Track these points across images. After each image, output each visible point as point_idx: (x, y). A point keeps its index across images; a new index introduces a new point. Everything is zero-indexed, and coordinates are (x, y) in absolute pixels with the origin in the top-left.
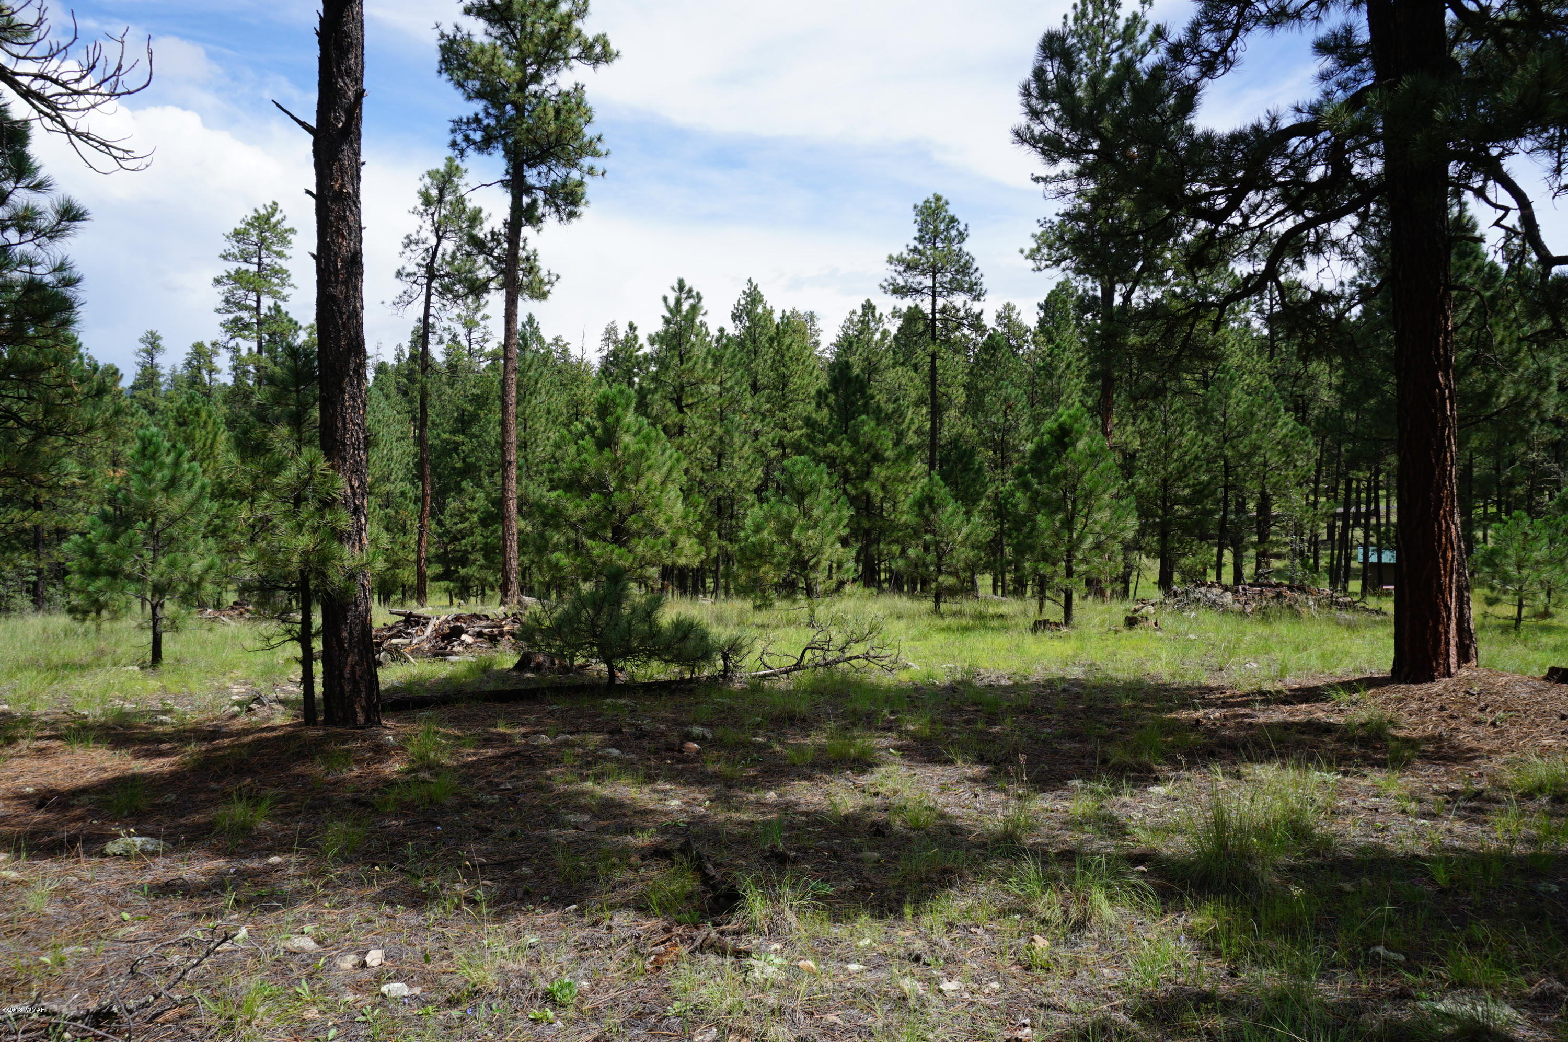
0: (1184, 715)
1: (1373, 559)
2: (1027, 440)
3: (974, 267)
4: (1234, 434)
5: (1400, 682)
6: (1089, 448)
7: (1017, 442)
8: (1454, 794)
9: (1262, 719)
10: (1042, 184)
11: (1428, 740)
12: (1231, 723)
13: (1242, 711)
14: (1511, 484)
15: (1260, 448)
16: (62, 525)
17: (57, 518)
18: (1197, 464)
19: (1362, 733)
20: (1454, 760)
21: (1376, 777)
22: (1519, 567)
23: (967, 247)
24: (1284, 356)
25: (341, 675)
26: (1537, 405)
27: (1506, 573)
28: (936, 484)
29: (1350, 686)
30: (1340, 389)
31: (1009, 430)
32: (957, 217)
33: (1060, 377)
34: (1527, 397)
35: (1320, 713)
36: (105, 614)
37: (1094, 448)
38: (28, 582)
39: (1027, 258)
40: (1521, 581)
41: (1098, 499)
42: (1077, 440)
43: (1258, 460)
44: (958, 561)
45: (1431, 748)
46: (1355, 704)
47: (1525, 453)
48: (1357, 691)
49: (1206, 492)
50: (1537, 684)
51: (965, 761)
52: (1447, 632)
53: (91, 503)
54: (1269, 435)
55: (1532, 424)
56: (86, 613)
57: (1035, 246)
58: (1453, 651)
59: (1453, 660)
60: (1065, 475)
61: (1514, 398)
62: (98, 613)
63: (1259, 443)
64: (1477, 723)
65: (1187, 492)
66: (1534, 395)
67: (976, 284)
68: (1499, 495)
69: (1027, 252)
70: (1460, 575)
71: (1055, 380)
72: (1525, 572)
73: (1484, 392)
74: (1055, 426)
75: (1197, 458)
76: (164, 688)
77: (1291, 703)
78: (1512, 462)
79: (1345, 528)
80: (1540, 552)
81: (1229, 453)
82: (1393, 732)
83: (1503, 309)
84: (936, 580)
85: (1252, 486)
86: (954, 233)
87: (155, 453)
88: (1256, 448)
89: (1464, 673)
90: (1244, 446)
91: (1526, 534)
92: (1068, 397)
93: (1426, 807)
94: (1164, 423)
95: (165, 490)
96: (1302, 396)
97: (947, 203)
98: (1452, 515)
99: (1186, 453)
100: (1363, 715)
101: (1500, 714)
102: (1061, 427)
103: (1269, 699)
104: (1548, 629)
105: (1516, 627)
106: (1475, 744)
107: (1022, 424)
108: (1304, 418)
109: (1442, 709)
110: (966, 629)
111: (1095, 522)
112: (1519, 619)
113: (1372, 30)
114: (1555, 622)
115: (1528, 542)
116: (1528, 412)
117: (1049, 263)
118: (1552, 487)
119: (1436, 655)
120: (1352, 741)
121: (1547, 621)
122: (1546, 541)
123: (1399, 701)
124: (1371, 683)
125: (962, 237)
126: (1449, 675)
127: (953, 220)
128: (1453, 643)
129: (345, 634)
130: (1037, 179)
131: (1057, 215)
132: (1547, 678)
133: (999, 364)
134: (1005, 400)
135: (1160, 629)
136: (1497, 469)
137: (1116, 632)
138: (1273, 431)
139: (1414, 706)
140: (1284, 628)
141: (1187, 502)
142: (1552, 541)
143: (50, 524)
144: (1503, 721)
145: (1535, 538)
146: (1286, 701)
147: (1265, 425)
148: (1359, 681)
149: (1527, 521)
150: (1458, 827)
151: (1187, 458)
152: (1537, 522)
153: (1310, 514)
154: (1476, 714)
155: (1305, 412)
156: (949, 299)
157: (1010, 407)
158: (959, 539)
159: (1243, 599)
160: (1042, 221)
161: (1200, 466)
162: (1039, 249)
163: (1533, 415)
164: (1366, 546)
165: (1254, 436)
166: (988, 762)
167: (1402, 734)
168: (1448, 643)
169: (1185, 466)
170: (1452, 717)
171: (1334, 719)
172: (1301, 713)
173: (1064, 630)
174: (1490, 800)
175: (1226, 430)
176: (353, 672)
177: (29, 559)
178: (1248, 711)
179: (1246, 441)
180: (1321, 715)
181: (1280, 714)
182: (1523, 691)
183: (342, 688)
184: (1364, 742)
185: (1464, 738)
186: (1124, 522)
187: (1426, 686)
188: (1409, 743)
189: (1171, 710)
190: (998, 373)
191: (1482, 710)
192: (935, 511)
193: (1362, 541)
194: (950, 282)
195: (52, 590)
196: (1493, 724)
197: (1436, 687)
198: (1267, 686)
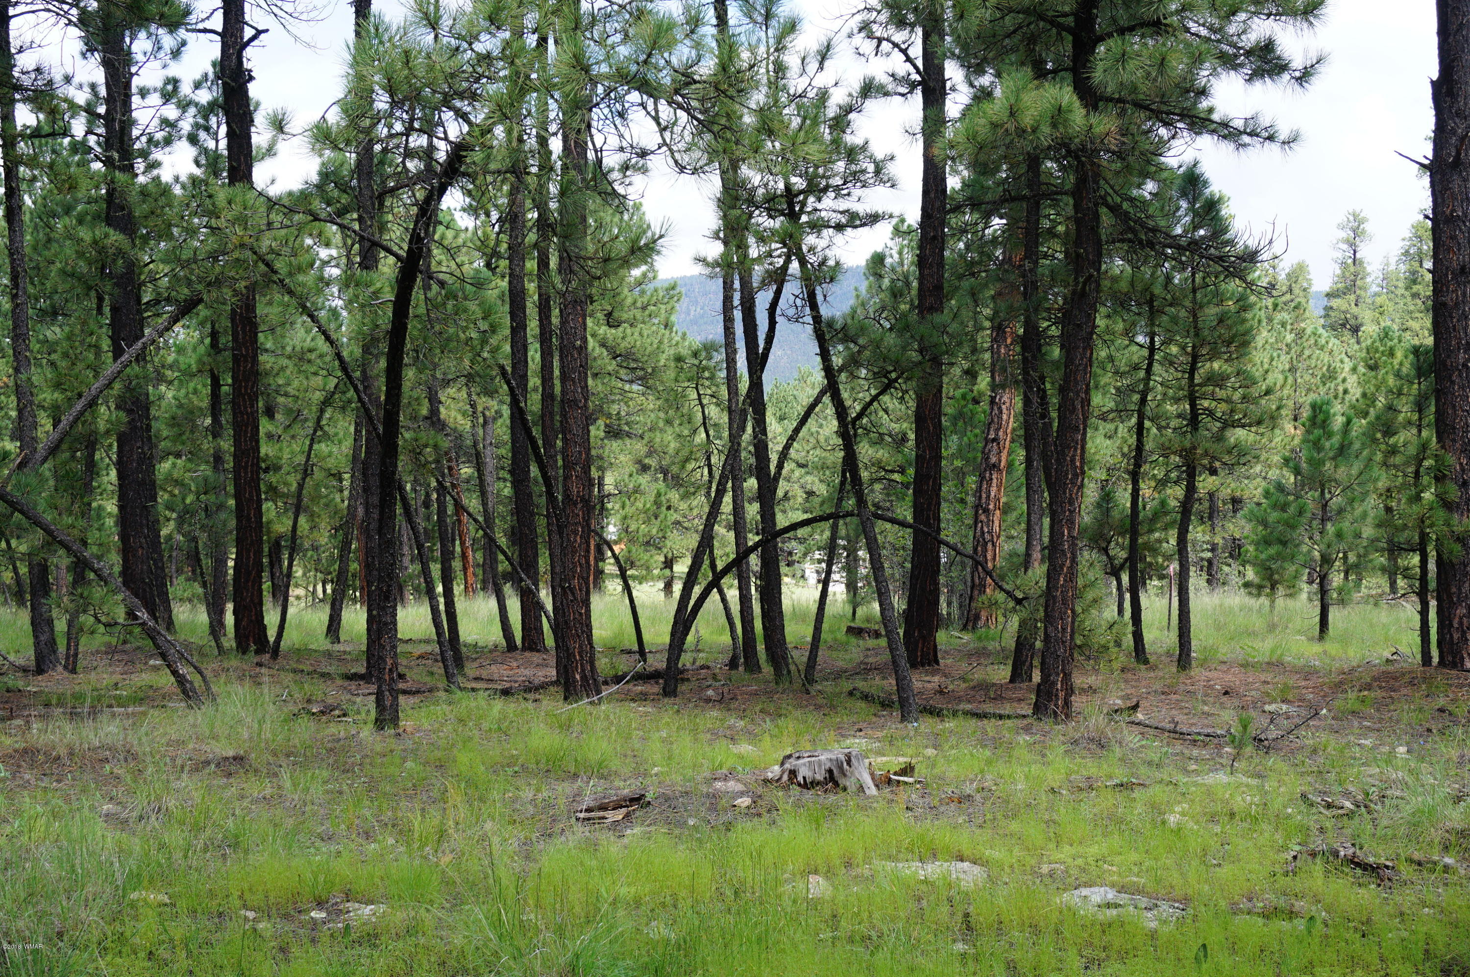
16: (1238, 494)
17: (1233, 485)
25: (1451, 625)
36: (1281, 590)
38: (1202, 559)
53: (1270, 466)
56: (1260, 587)
62: (1273, 588)
76: (1325, 652)
87: (1324, 421)
95: (1334, 458)
129: (1454, 590)
143: (1225, 493)
176: (1461, 623)
177: (1204, 532)
183: (1451, 636)
195: (1226, 569)
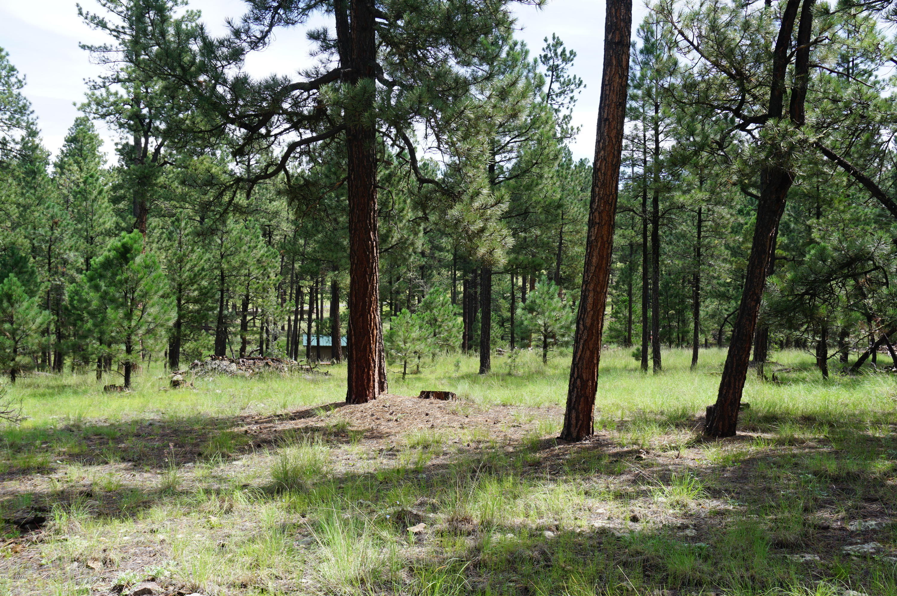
0: (236, 430)
1: (314, 343)
2: (70, 250)
3: (31, 109)
4: (228, 252)
5: (350, 403)
6: (144, 261)
7: (62, 251)
8: (381, 450)
9: (280, 428)
10: (87, 52)
11: (367, 431)
12: (265, 431)
13: (269, 425)
14: (398, 292)
15: (246, 263)
18: (204, 273)
19: (334, 430)
20: (381, 438)
21: (345, 447)
22: (405, 343)
23: (24, 92)
24: (257, 196)
26: (412, 244)
27: (398, 345)
28: (14, 284)
29: (326, 408)
30: (294, 222)
31: (55, 242)
32: (16, 67)
33: (94, 201)
34: (407, 239)
35: (311, 422)
37: (148, 262)
39: (79, 110)
40: (406, 350)
41: (150, 299)
42: (136, 256)
43: (244, 272)
44: (33, 345)
45: (369, 434)
46: (328, 417)
47: (405, 273)
48: (330, 410)
49: (209, 295)
50: (415, 400)
51: (115, 461)
52: (374, 375)
54: (252, 254)
55: (410, 255)
57: (86, 101)
58: (377, 385)
59: (377, 390)
60: (126, 280)
61: (401, 239)
63: (245, 259)
64: (389, 420)
65: (196, 293)
66: (411, 237)
67: (33, 124)
68: (391, 300)
69: (79, 105)
70: (380, 343)
71: (89, 203)
72: (408, 345)
73: (385, 234)
74: (119, 244)
75: (203, 269)
77: (294, 419)
78: (398, 279)
79: (296, 321)
80: (415, 333)
81: (225, 266)
82: (350, 428)
83: (395, 183)
84: (13, 360)
85: (240, 290)
86: (13, 80)
88: (243, 264)
89: (381, 397)
90: (235, 261)
91: (407, 322)
92: (100, 217)
93: (370, 456)
94: (180, 243)
96: (269, 226)
97: (7, 54)
98: (376, 310)
99: (195, 265)
100: (334, 422)
101: (400, 415)
102: (124, 246)
103: (281, 418)
104: (419, 379)
105: (404, 378)
106: (388, 430)
107: (66, 237)
108: (270, 242)
109: (372, 415)
110: (43, 395)
111: (149, 315)
112: (404, 373)
113: (338, 34)
114: (422, 376)
115: (409, 327)
116: (407, 248)
117: (96, 116)
118: (420, 294)
119: (368, 387)
120: (330, 434)
121: (418, 375)
122: (417, 327)
123: (351, 413)
124: (337, 405)
125: (20, 84)
126: (375, 398)
127: (12, 69)
128: (376, 381)
130: (84, 47)
131: (100, 77)
132: (420, 397)
133: (40, 185)
134: (52, 217)
135: (194, 388)
136: (390, 283)
137: (166, 391)
138: (254, 251)
139: (359, 415)
140: (275, 384)
141: (196, 301)
142: (421, 328)
144: (401, 418)
145: (412, 325)
146: (292, 419)
147: (249, 247)
148: (331, 405)
149: (409, 314)
150: (385, 461)
151: (196, 269)
152: (413, 315)
153: (278, 311)
154: (388, 416)
155: (270, 237)
156: (9, 133)
157: (56, 223)
158: (34, 327)
159: (244, 368)
160: (87, 80)
161: (206, 275)
162: (89, 105)
163: (411, 250)
164: (309, 334)
165: (242, 254)
166: (130, 461)
167: (355, 429)
168: (374, 381)
169: (195, 275)
170: (377, 419)
171: (319, 425)
172: (301, 423)
173: (127, 391)
174: (398, 451)
175: (223, 249)
178: (272, 425)
179: (237, 258)
180: (310, 423)
181: (289, 425)
182: (410, 404)
184: (336, 434)
185: (384, 428)
186: (169, 315)
187: (363, 405)
188: (358, 432)
189: (228, 428)
190: (39, 193)
191: (391, 414)
192: (12, 305)
193: (306, 331)
194: (10, 119)
196: (396, 420)
197: (370, 404)
198: (279, 412)
